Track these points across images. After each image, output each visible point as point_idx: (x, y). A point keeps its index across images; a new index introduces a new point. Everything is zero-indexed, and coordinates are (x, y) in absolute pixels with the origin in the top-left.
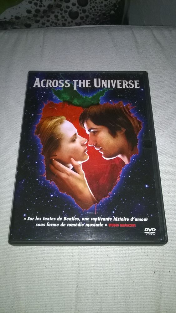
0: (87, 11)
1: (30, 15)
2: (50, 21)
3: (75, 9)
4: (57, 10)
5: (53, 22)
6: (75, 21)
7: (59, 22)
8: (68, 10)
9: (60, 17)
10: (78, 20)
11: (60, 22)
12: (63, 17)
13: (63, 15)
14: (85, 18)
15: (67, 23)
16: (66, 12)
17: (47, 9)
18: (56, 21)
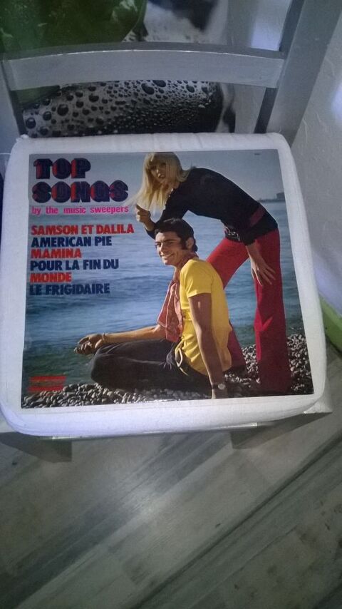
0: (165, 93)
2: (120, 86)
3: (149, 85)
5: (122, 88)
6: (149, 96)
7: (129, 90)
8: (142, 83)
9: (131, 85)
10: (153, 96)
11: (132, 90)
12: (136, 87)
13: (136, 84)
14: (162, 98)
15: (139, 93)
16: (139, 83)
18: (126, 88)
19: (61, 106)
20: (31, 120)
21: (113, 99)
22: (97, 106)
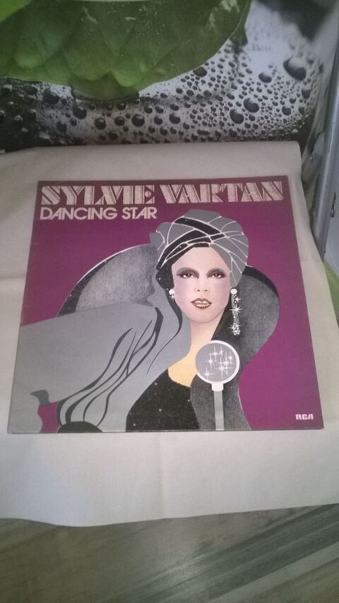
0: (256, 120)
1: (180, 96)
4: (215, 102)
17: (203, 95)
19: (136, 115)
20: (102, 121)
21: (196, 125)
22: (178, 130)
